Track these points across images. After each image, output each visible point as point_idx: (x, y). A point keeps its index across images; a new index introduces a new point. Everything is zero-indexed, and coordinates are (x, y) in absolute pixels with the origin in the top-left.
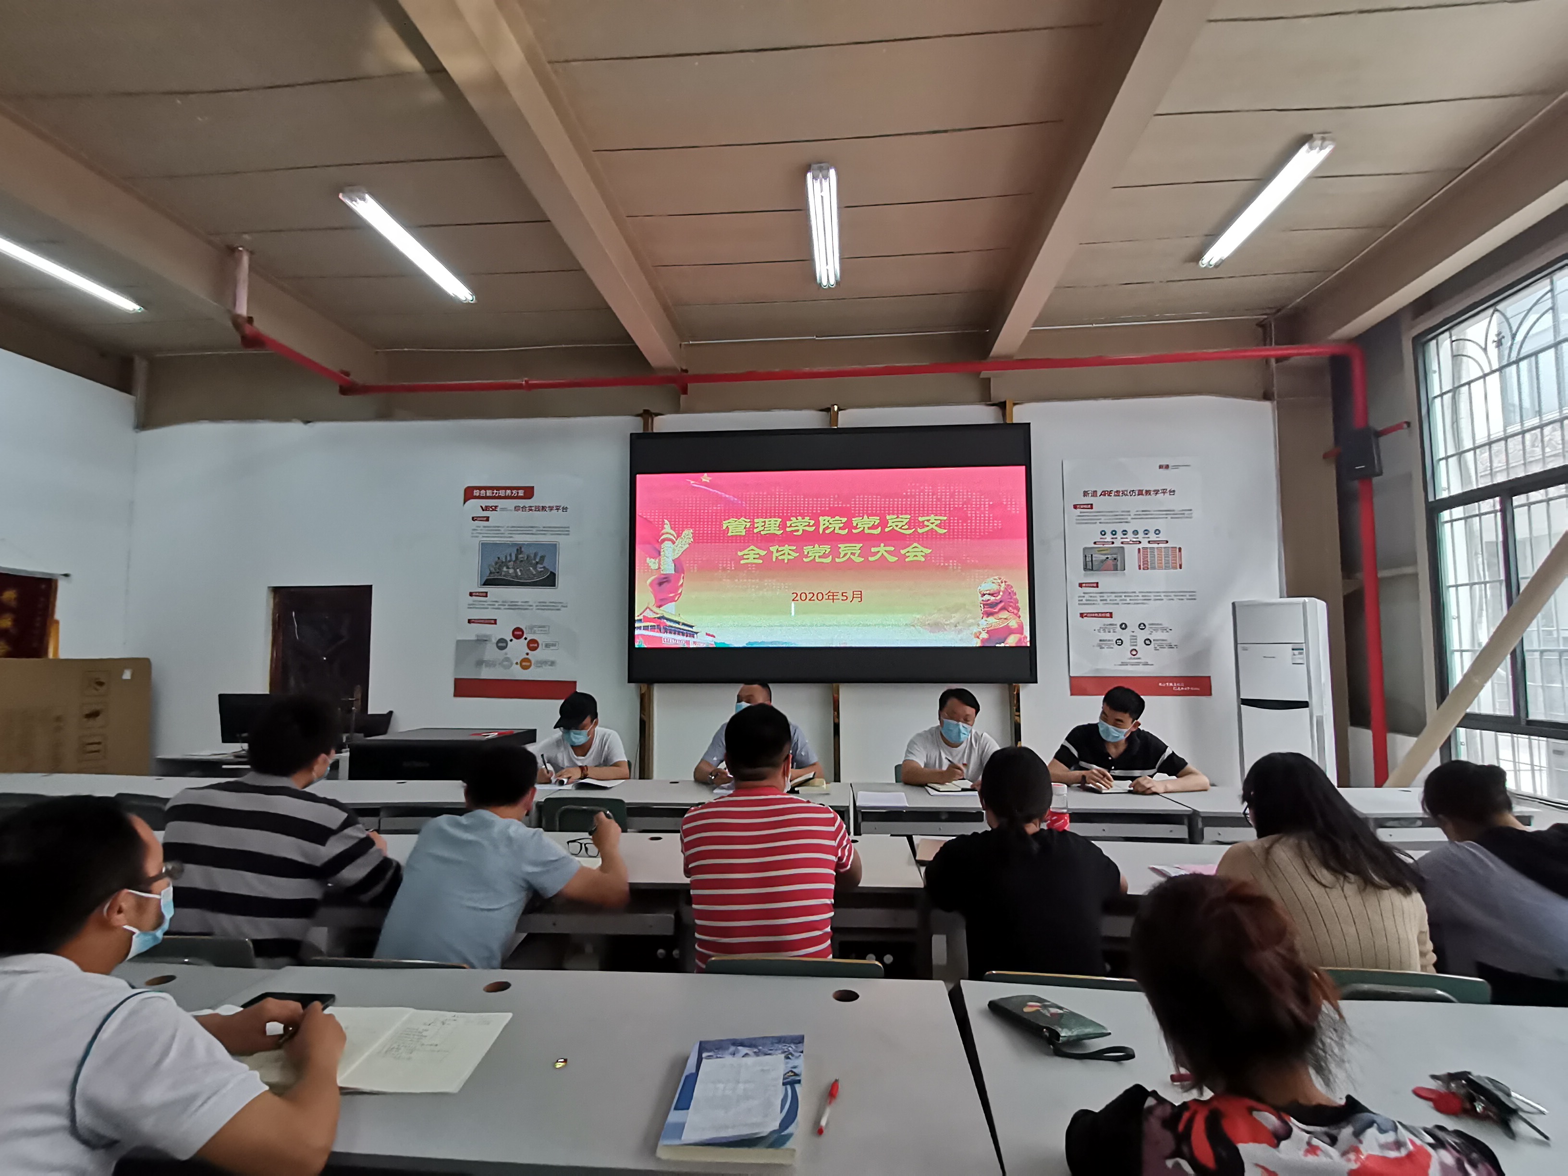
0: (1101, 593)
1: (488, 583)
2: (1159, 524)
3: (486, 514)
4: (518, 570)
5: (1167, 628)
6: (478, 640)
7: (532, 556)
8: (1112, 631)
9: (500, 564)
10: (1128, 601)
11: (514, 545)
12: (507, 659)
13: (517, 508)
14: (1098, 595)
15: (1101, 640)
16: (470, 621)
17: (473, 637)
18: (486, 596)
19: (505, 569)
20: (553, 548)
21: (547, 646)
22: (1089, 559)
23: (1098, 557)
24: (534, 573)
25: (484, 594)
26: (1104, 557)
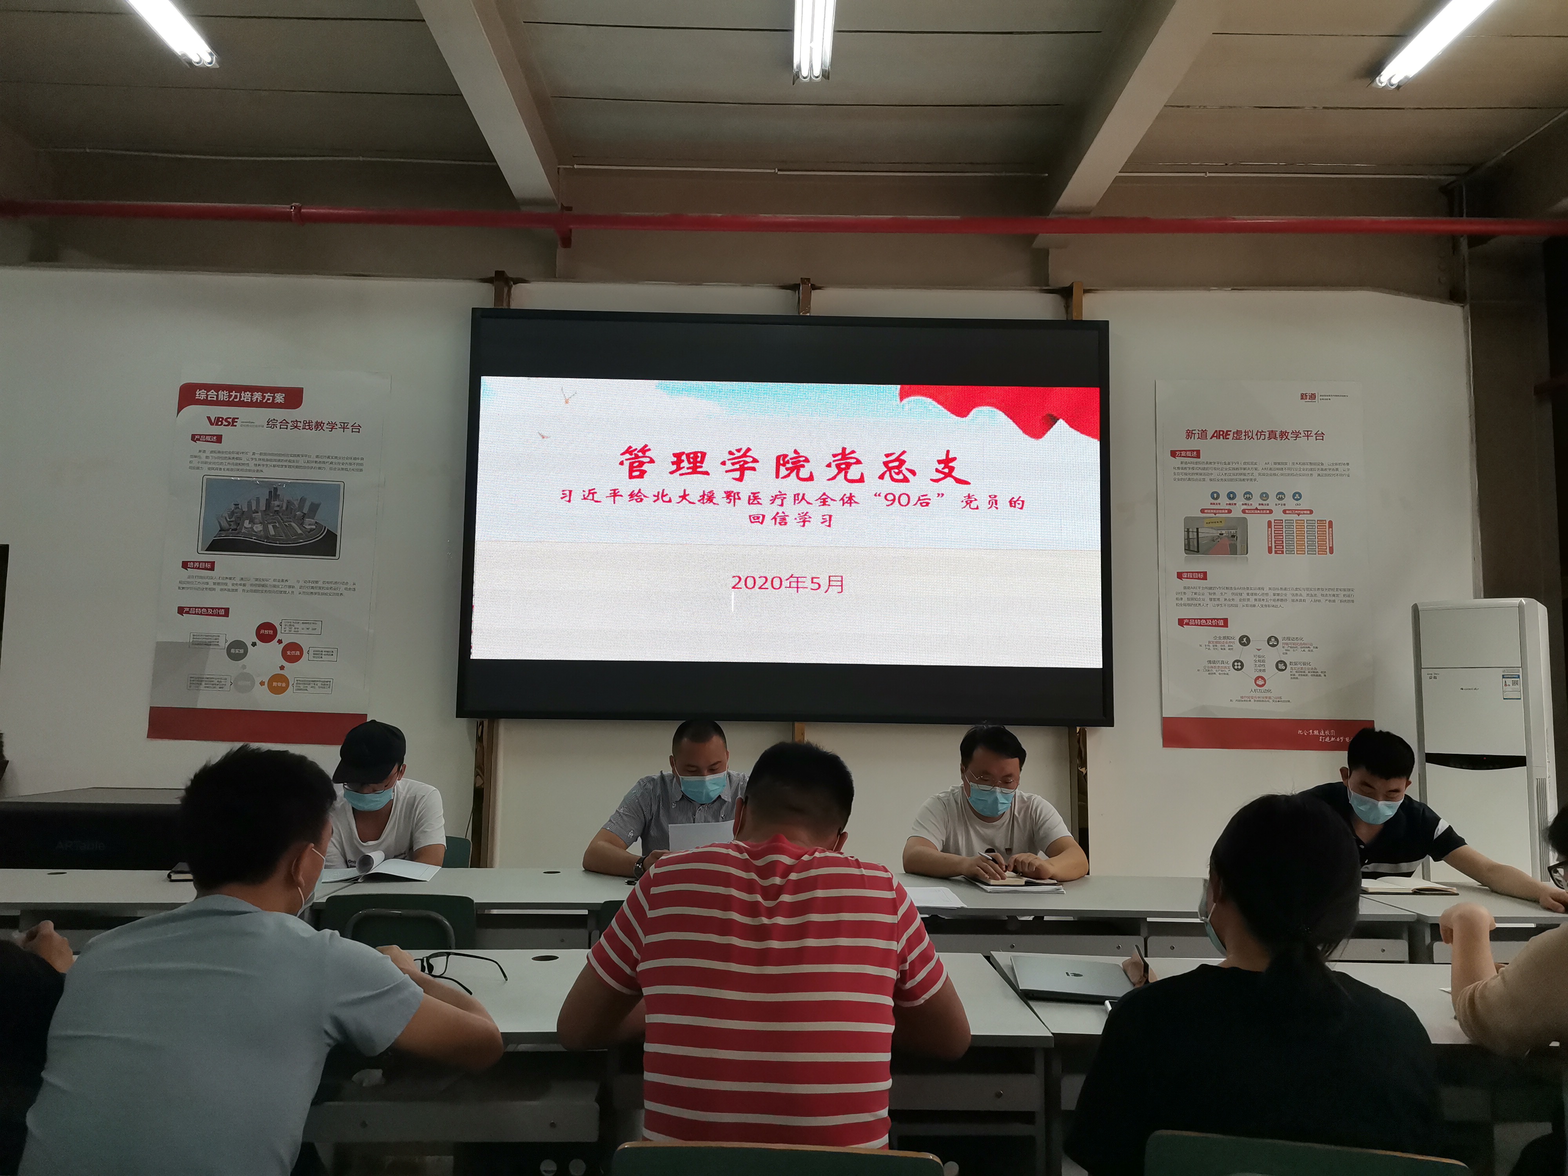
0: (1211, 588)
1: (216, 546)
2: (1302, 485)
3: (216, 430)
4: (270, 527)
5: (1311, 645)
6: (194, 643)
7: (296, 503)
8: (1227, 648)
9: (238, 516)
10: (1252, 602)
11: (264, 484)
12: (247, 677)
13: (271, 424)
14: (1206, 591)
15: (1210, 662)
16: (181, 610)
17: (187, 639)
18: (212, 569)
19: (247, 524)
20: (333, 492)
21: (318, 654)
22: (1193, 535)
23: (1206, 533)
24: (300, 531)
25: (209, 566)
26: (1216, 533)
